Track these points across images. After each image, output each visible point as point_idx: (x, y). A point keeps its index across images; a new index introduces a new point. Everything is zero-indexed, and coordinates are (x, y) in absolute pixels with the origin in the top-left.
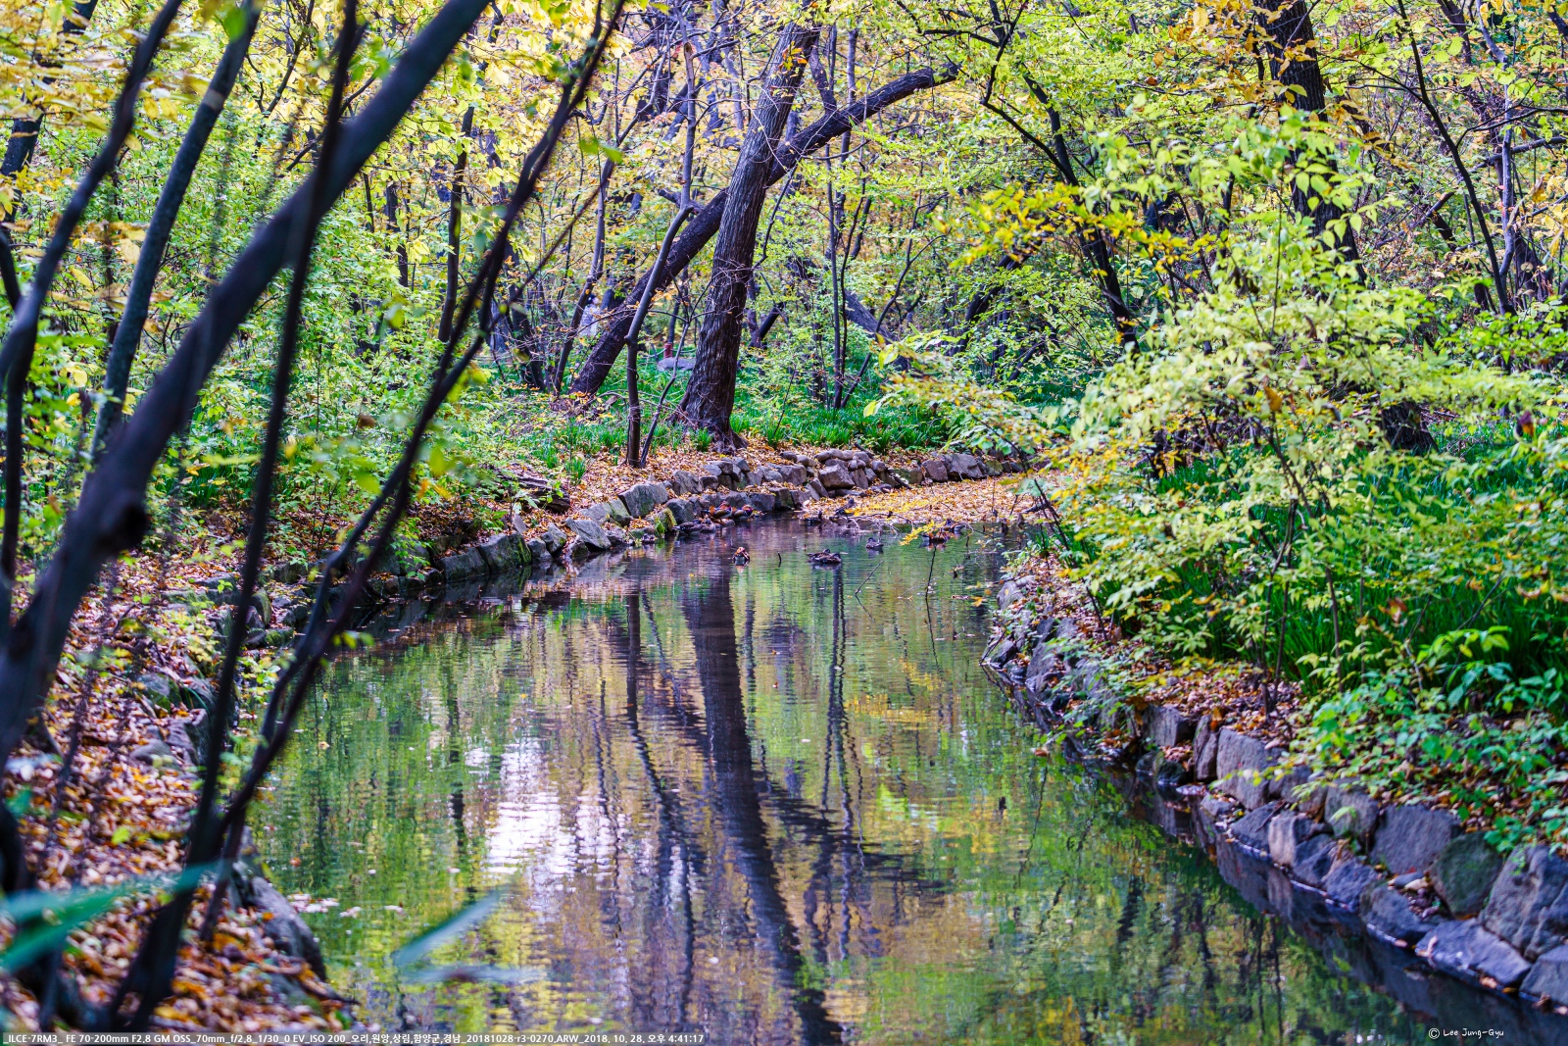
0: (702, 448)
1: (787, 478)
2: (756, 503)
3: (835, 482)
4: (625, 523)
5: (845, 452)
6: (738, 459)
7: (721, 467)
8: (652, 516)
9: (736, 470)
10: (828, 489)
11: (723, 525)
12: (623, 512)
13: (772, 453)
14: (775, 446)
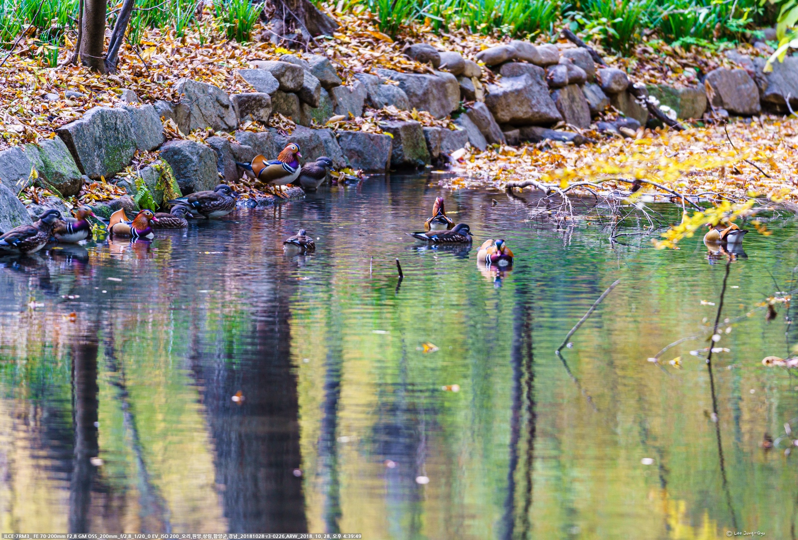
0: (239, 34)
1: (420, 101)
2: (351, 153)
3: (521, 112)
4: (71, 190)
5: (543, 48)
6: (315, 59)
7: (278, 76)
8: (129, 176)
9: (311, 82)
10: (505, 126)
11: (279, 199)
12: (67, 167)
13: (386, 48)
14: (394, 31)
